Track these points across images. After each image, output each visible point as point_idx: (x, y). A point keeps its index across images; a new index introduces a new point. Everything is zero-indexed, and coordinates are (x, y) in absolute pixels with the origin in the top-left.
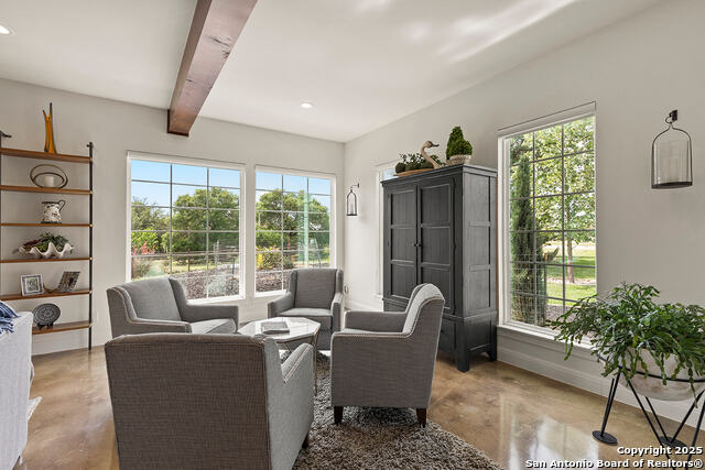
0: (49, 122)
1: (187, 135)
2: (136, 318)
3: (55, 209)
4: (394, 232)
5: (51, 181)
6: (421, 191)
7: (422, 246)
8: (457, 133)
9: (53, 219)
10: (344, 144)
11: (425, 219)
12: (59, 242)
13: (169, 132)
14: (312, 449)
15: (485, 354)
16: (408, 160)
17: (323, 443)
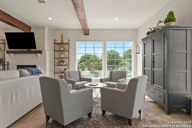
0: (62, 36)
1: (88, 35)
2: (68, 78)
3: (63, 55)
4: (145, 58)
5: (62, 49)
6: (153, 40)
7: (153, 62)
8: (171, 13)
9: (62, 57)
10: (137, 30)
11: (154, 51)
12: (63, 62)
13: (85, 34)
14: (91, 119)
15: (185, 110)
16: (153, 29)
17: (95, 119)
